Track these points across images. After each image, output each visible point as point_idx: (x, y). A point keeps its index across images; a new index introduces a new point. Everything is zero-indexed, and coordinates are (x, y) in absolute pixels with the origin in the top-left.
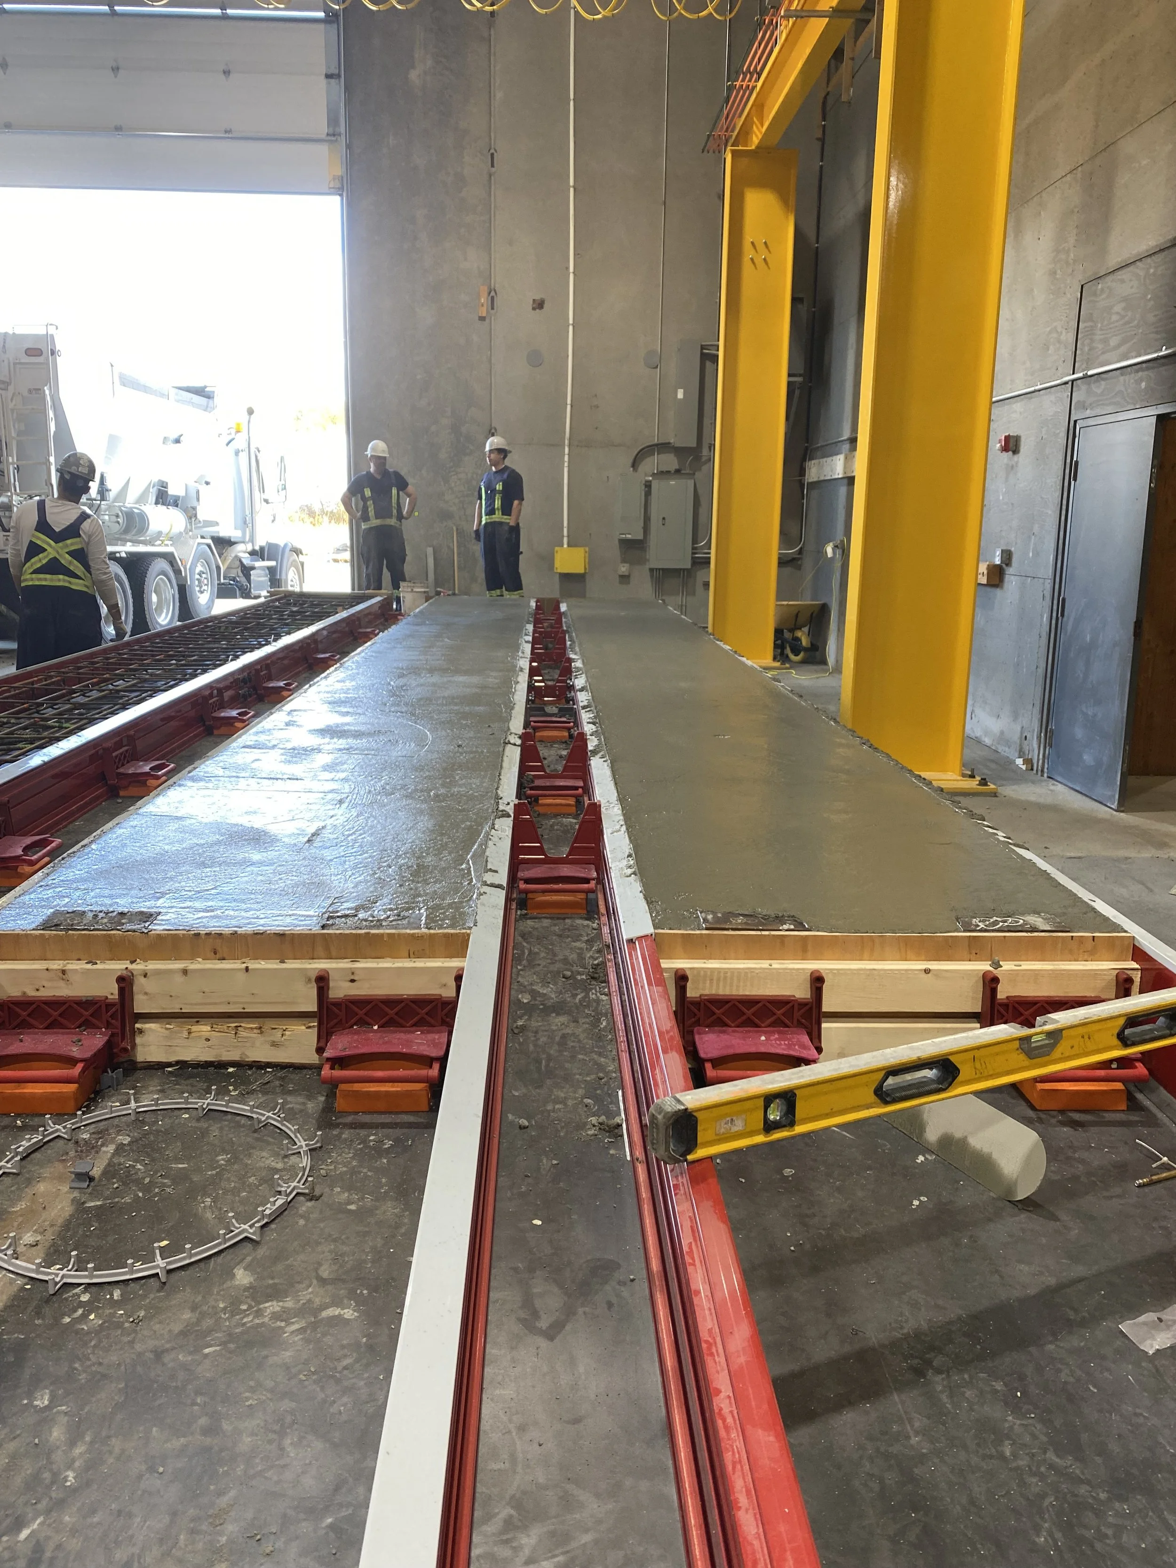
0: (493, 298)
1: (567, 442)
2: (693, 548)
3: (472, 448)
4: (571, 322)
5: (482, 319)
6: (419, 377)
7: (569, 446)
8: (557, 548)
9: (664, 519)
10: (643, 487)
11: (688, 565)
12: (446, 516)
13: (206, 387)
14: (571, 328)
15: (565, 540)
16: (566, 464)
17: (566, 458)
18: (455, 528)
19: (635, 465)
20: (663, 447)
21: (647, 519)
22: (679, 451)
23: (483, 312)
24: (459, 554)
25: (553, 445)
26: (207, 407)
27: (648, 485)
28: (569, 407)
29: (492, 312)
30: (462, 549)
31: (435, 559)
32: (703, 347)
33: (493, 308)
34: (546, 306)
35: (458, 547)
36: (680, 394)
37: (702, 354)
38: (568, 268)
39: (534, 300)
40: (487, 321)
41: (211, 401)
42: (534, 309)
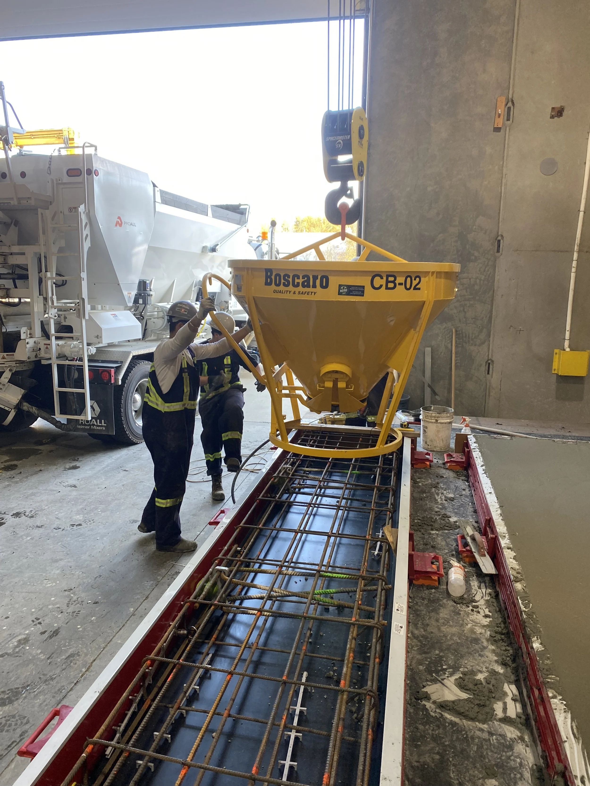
0: (509, 109)
1: (576, 248)
3: (476, 254)
5: (497, 130)
6: (429, 189)
7: (579, 252)
8: (556, 351)
12: (446, 318)
13: (240, 205)
15: (567, 343)
16: (574, 270)
17: (574, 264)
18: (454, 330)
23: (499, 122)
24: (456, 353)
25: (560, 251)
26: (240, 221)
28: (582, 214)
29: (508, 122)
30: (460, 349)
31: (432, 358)
33: (509, 119)
34: (565, 113)
35: (456, 347)
39: (553, 108)
40: (502, 131)
41: (243, 216)
42: (552, 117)
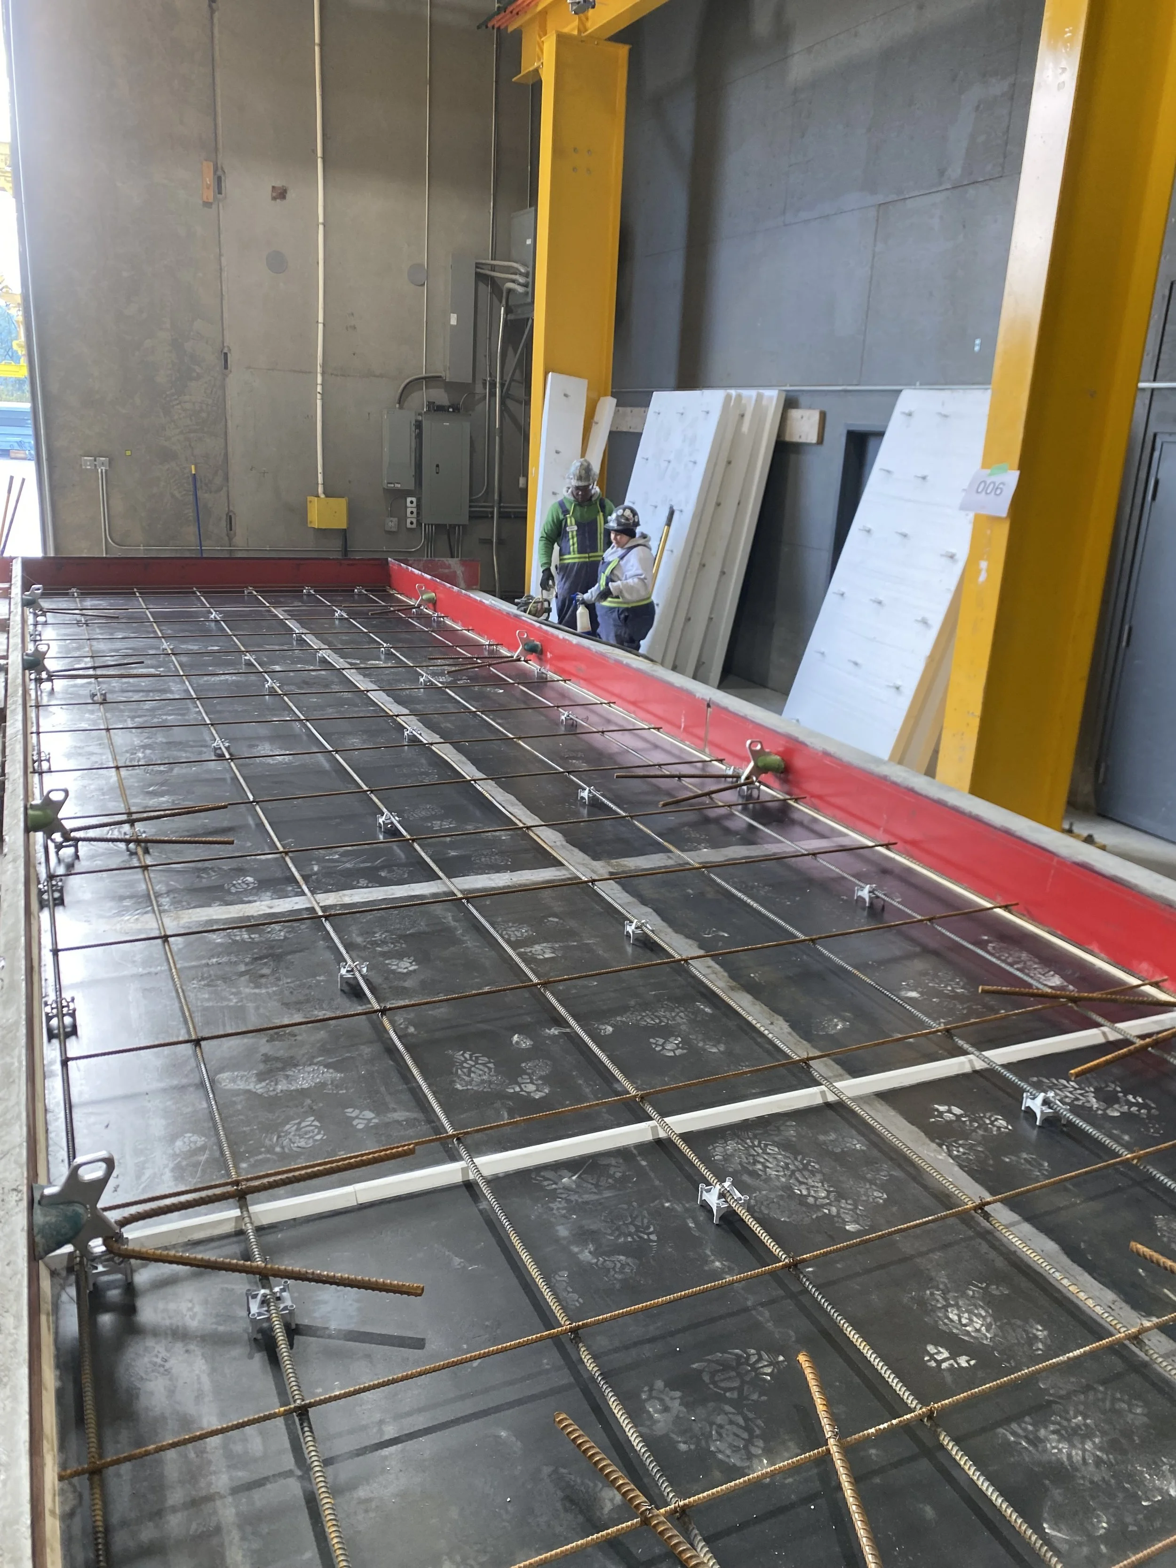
0: (219, 179)
1: (319, 369)
2: (471, 501)
3: (198, 370)
4: (321, 220)
5: (207, 204)
6: (125, 274)
7: (323, 374)
8: (310, 498)
9: (437, 466)
10: (413, 428)
11: (464, 520)
12: (167, 455)
14: (321, 227)
15: (320, 489)
16: (319, 396)
19: (401, 400)
20: (431, 380)
21: (419, 466)
22: (450, 386)
23: (208, 196)
25: (301, 372)
27: (419, 425)
28: (321, 326)
29: (219, 196)
32: (478, 265)
33: (220, 193)
34: (288, 196)
36: (453, 320)
37: (477, 274)
38: (315, 151)
39: (273, 187)
40: (214, 206)
42: (274, 198)
